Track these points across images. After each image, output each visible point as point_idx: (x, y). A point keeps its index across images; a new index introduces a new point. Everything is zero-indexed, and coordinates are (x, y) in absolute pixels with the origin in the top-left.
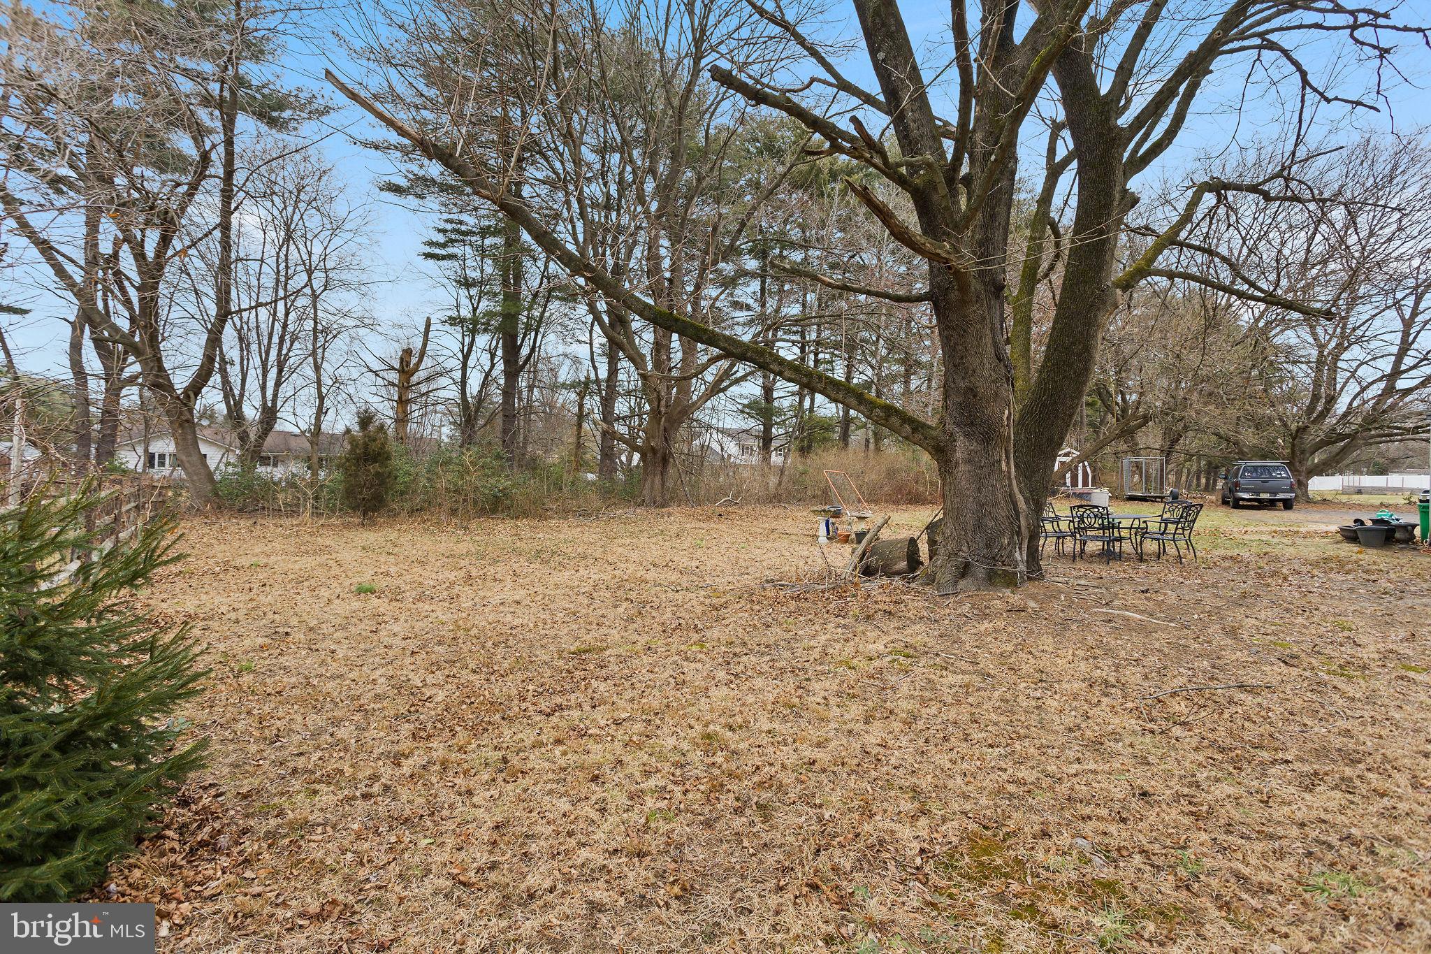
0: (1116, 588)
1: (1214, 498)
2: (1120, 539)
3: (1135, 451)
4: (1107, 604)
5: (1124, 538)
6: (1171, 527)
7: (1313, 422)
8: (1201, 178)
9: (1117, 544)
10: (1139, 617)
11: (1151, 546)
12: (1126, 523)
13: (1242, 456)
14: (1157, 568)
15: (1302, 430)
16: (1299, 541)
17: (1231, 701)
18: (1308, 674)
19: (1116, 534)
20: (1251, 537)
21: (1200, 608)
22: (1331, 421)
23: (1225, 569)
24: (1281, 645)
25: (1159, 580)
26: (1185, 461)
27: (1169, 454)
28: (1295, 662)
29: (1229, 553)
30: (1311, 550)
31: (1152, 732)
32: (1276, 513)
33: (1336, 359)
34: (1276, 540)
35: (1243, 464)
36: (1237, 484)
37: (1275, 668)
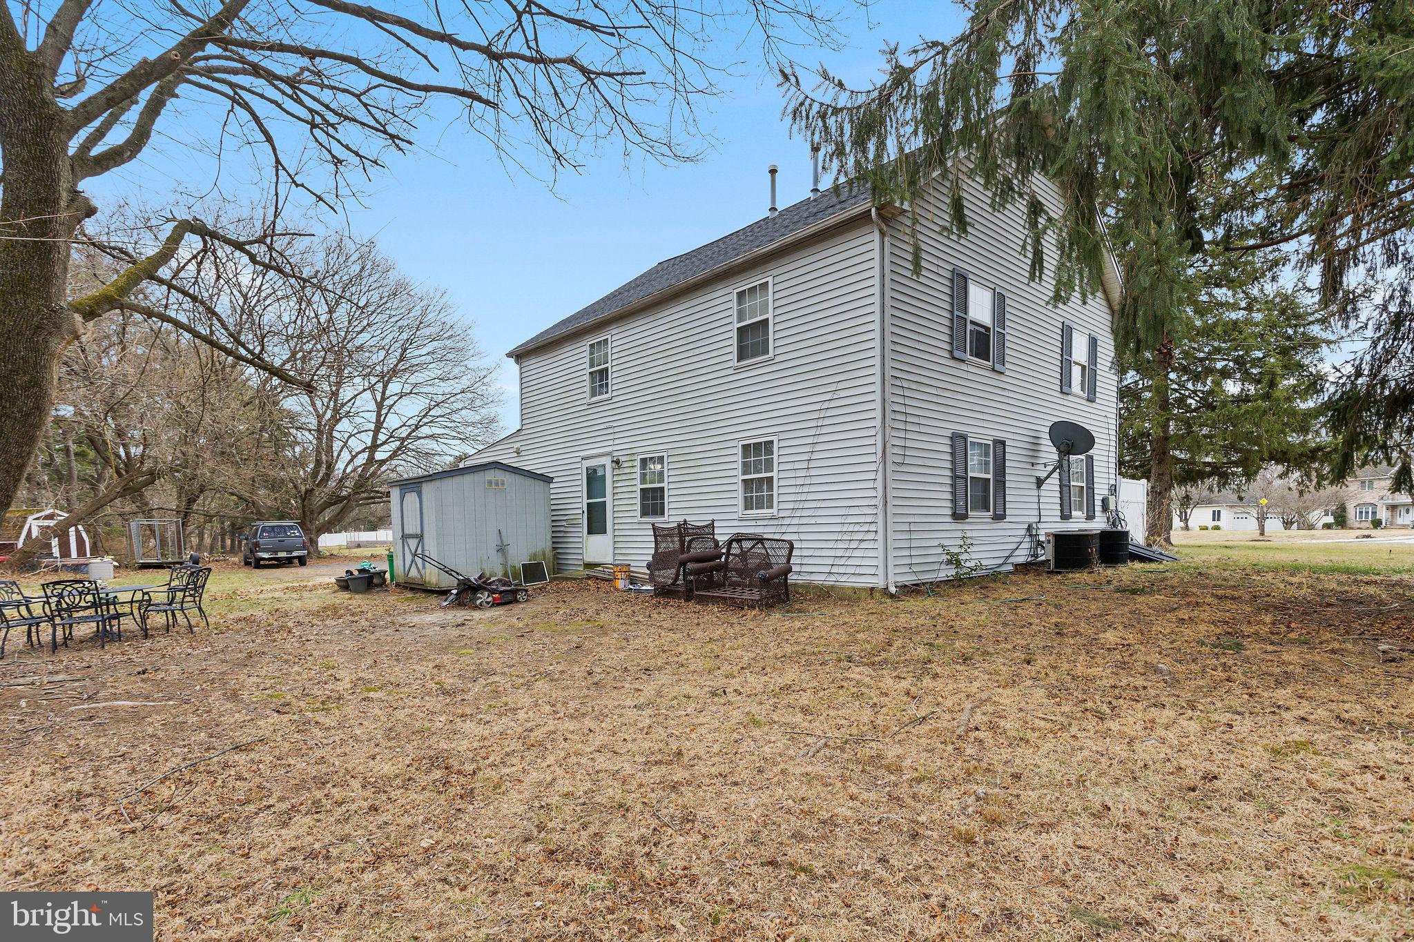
0: (106, 677)
1: (236, 559)
2: (118, 616)
3: (148, 513)
4: (89, 697)
5: (124, 615)
6: (180, 595)
7: (318, 485)
8: (183, 215)
9: (115, 622)
10: (131, 703)
11: (157, 620)
12: (124, 597)
13: (261, 516)
14: (164, 642)
15: (310, 492)
16: (306, 594)
17: (226, 766)
18: (296, 717)
19: (112, 612)
20: (266, 596)
21: (205, 677)
22: (332, 484)
23: (238, 632)
24: (276, 697)
25: (163, 656)
26: (205, 522)
27: (186, 514)
28: (287, 709)
29: (243, 615)
30: (314, 602)
31: (133, 832)
32: (293, 570)
33: (332, 429)
34: (287, 596)
35: (261, 524)
36: (257, 545)
37: (269, 720)
